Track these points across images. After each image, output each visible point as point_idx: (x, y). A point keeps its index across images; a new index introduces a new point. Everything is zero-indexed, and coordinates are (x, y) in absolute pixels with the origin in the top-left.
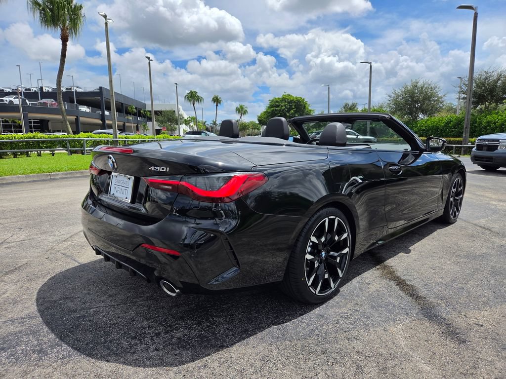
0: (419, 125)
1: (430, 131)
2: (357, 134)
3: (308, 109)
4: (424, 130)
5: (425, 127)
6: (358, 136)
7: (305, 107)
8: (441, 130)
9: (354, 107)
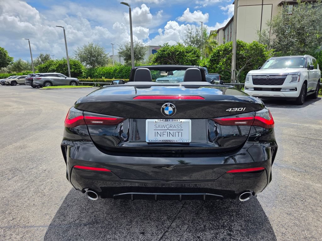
0: (98, 71)
1: (106, 75)
2: (65, 76)
3: (8, 56)
4: (102, 74)
5: (102, 72)
6: (66, 78)
7: (5, 55)
8: (112, 74)
9: (48, 57)
